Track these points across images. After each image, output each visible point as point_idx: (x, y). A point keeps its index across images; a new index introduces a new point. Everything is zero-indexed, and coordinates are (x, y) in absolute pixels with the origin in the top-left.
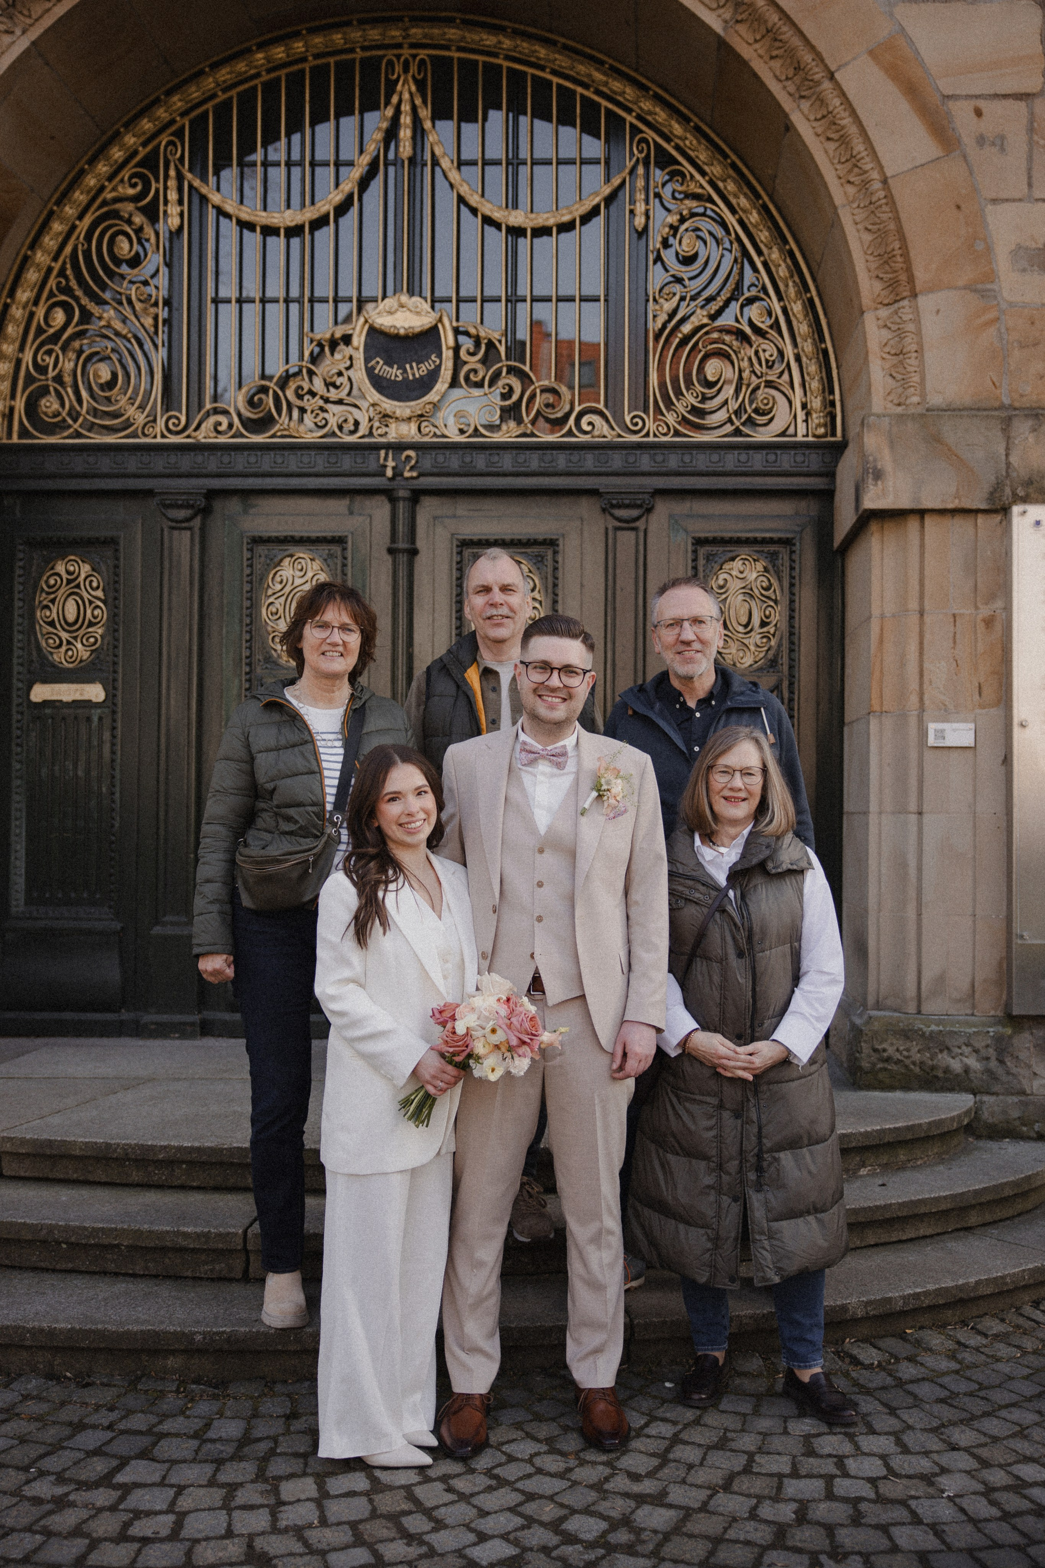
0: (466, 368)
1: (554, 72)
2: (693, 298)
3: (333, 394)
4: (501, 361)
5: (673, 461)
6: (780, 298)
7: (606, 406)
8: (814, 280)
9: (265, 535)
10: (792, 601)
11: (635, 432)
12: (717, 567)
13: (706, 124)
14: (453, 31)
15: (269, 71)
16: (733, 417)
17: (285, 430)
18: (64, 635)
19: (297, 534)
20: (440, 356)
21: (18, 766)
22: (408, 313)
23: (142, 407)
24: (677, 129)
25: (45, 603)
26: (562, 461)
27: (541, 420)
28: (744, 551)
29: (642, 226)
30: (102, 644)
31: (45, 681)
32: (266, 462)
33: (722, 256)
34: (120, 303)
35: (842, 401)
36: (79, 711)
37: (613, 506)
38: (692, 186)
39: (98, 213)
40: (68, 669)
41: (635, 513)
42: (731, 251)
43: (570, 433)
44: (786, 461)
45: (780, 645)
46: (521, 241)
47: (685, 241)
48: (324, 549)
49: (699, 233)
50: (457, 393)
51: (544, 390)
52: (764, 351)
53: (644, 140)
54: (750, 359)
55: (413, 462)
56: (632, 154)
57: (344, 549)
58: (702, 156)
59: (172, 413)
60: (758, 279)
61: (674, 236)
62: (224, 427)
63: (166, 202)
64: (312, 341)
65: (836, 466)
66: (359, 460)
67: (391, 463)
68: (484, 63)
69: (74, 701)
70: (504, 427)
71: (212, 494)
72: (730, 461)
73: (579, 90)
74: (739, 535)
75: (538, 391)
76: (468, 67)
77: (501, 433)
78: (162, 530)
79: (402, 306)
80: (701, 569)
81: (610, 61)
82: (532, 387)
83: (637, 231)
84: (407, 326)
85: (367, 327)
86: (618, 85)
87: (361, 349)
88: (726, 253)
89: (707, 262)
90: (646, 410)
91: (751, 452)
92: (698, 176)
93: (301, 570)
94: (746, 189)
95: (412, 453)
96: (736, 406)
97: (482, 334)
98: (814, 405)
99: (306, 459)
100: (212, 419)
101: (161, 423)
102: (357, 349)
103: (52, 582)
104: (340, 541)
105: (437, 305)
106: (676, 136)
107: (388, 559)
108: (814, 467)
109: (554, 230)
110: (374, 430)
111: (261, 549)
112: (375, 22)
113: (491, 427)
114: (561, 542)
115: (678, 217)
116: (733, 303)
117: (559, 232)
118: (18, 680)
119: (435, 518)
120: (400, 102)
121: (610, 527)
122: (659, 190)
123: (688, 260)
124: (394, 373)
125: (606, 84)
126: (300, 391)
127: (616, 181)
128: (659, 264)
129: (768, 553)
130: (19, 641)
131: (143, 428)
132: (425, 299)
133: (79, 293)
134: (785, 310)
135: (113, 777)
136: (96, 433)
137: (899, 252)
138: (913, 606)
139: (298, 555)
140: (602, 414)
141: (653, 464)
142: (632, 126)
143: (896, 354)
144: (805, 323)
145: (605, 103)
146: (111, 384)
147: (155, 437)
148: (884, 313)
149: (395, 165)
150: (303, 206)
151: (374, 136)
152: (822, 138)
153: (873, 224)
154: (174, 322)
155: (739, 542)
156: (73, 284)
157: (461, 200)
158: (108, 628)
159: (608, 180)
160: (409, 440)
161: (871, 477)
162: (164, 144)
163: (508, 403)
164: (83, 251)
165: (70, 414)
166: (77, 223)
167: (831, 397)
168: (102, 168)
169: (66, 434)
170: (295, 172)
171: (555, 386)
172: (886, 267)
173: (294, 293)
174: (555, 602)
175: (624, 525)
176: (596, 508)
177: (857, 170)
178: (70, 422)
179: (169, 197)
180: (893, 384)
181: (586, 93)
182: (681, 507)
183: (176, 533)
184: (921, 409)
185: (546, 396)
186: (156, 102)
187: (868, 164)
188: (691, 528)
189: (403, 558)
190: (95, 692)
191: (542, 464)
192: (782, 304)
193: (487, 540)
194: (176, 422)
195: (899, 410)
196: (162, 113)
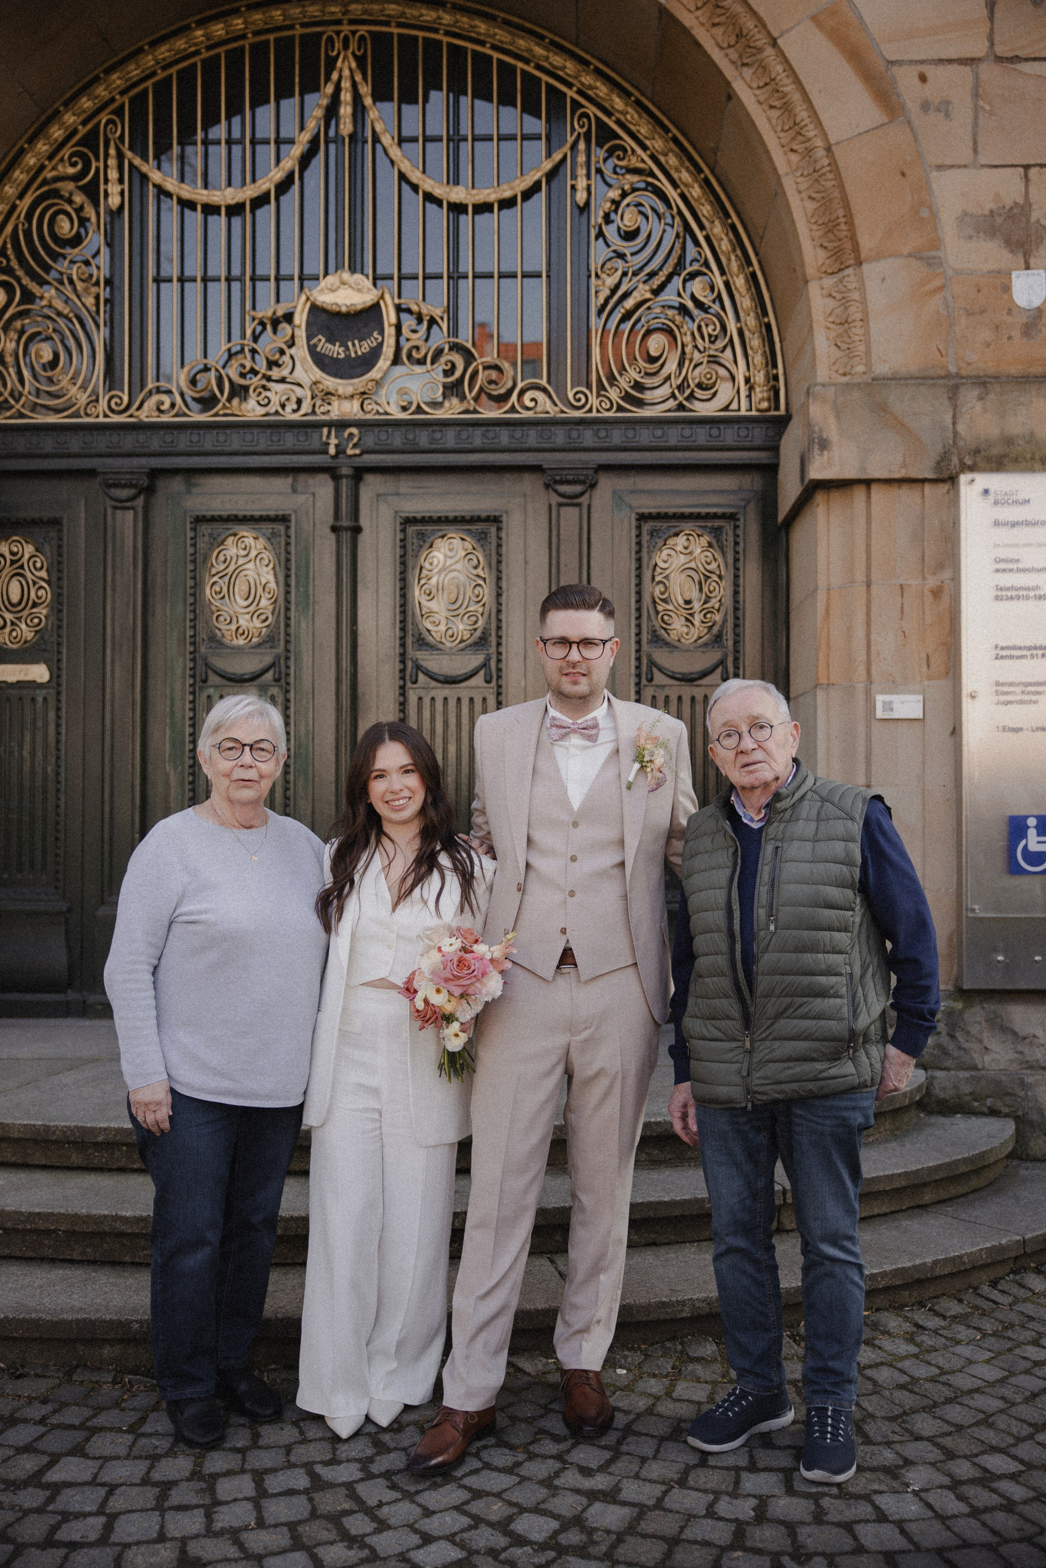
0: (408, 345)
1: (494, 48)
2: (635, 274)
3: (275, 373)
4: (443, 337)
5: (617, 437)
6: (723, 273)
7: (549, 382)
8: (757, 254)
9: (209, 514)
10: (736, 577)
11: (578, 408)
12: (660, 542)
13: (647, 98)
14: (393, 7)
15: (208, 48)
16: (676, 392)
17: (227, 408)
18: (9, 616)
19: (241, 513)
20: (382, 333)
22: (350, 291)
23: (84, 387)
24: (618, 103)
26: (504, 437)
27: (484, 397)
28: (688, 527)
29: (584, 201)
30: (46, 624)
32: (209, 441)
33: (664, 231)
34: (62, 283)
35: (785, 374)
36: (25, 692)
37: (556, 482)
38: (634, 160)
39: (38, 193)
40: (13, 650)
41: (578, 489)
42: (672, 226)
43: (513, 409)
44: (729, 435)
45: (725, 621)
46: (462, 218)
47: (627, 216)
48: (267, 528)
49: (641, 208)
50: (399, 370)
51: (486, 366)
52: (707, 326)
53: (585, 115)
54: (693, 334)
55: (356, 440)
56: (573, 129)
57: (288, 528)
58: (643, 130)
59: (113, 393)
60: (700, 254)
61: (616, 211)
62: (166, 406)
63: (106, 181)
64: (254, 319)
65: (780, 440)
66: (302, 438)
67: (333, 441)
68: (424, 38)
69: (18, 682)
70: (447, 404)
71: (155, 474)
72: (674, 436)
73: (520, 65)
74: (683, 510)
75: (480, 368)
76: (408, 44)
77: (443, 410)
78: (105, 509)
80: (645, 544)
81: (550, 36)
82: (475, 364)
83: (578, 206)
84: (348, 303)
85: (308, 305)
86: (559, 60)
88: (668, 228)
89: (649, 237)
90: (589, 386)
91: (694, 426)
92: (639, 151)
93: (245, 549)
94: (687, 164)
95: (354, 431)
96: (679, 382)
97: (424, 311)
98: (757, 379)
99: (249, 437)
100: (155, 398)
101: (103, 404)
102: (299, 327)
104: (284, 519)
105: (379, 283)
106: (618, 112)
107: (333, 537)
108: (758, 442)
109: (496, 206)
110: (317, 409)
111: (205, 529)
113: (435, 405)
114: (504, 518)
115: (620, 192)
116: (676, 278)
117: (500, 209)
119: (378, 495)
120: (340, 78)
121: (554, 503)
122: (601, 165)
123: (630, 236)
124: (336, 350)
125: (547, 58)
126: (242, 370)
127: (557, 157)
128: (601, 240)
129: (712, 528)
131: (86, 409)
132: (367, 276)
133: (20, 273)
134: (727, 284)
135: (58, 758)
136: (38, 413)
137: (844, 220)
138: (860, 576)
139: (241, 534)
140: (544, 390)
141: (596, 440)
142: (573, 100)
143: (841, 324)
144: (747, 297)
145: (545, 78)
146: (53, 364)
147: (98, 416)
148: (829, 282)
149: (335, 142)
150: (244, 183)
151: (314, 114)
152: (765, 107)
153: (817, 192)
154: (117, 302)
155: (683, 517)
156: (14, 264)
157: (402, 177)
158: (52, 609)
159: (549, 155)
160: (352, 417)
161: (816, 447)
162: (104, 121)
163: (450, 380)
164: (24, 231)
165: (12, 394)
166: (18, 202)
167: (775, 372)
168: (42, 147)
169: (8, 414)
170: (236, 149)
171: (498, 363)
172: (831, 236)
173: (236, 271)
174: (499, 579)
175: (570, 501)
176: (540, 484)
177: (800, 138)
178: (12, 402)
179: (110, 177)
180: (838, 354)
181: (526, 68)
182: (625, 483)
183: (119, 513)
184: (867, 378)
185: (487, 372)
186: (96, 80)
187: (811, 132)
188: (635, 503)
189: (346, 536)
190: (39, 673)
191: (485, 441)
192: (724, 278)
193: (430, 517)
194: (118, 401)
195: (845, 379)
196: (101, 91)
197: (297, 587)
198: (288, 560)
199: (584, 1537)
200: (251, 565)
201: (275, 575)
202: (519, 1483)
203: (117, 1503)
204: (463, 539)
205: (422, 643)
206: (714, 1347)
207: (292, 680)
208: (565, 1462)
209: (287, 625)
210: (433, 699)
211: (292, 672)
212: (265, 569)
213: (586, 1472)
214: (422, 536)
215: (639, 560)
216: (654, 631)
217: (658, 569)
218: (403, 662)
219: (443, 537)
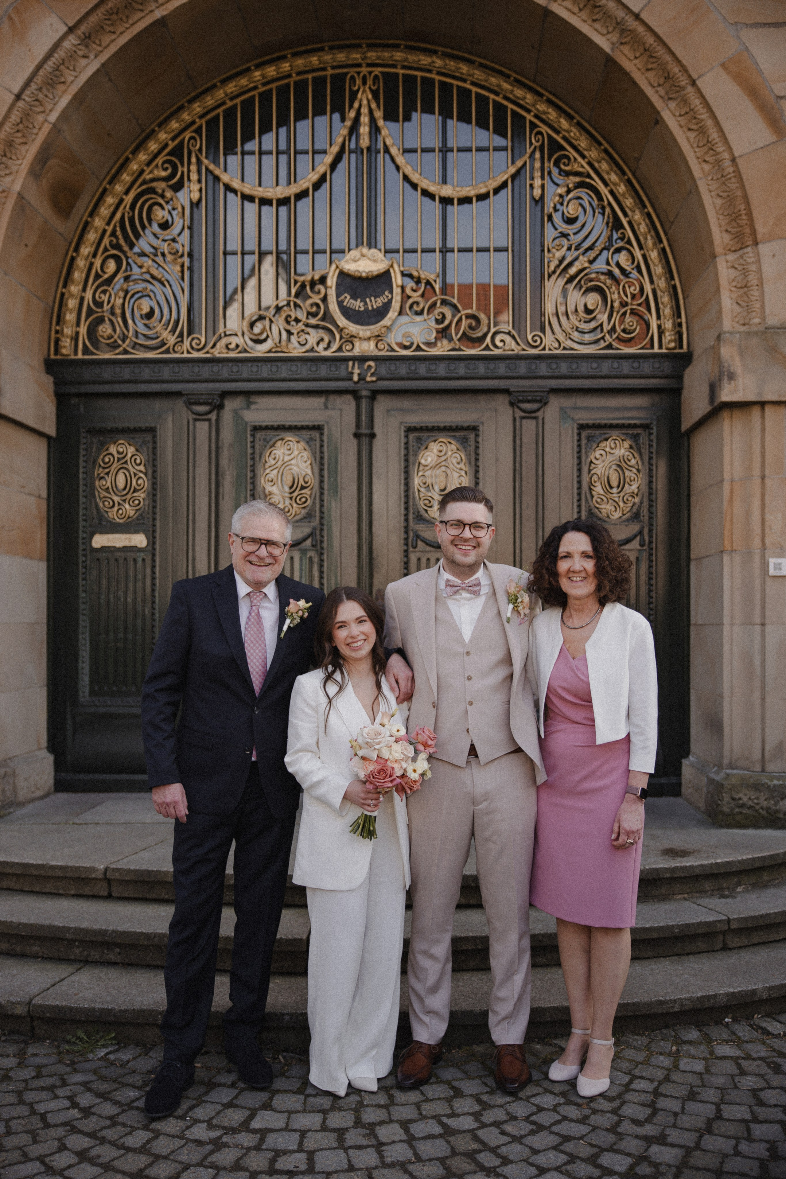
0: (411, 301)
1: (473, 84)
2: (577, 249)
3: (313, 321)
4: (436, 295)
5: (564, 368)
6: (641, 248)
7: (513, 327)
8: (666, 234)
9: (264, 424)
10: (651, 470)
11: (535, 347)
12: (595, 445)
13: (585, 120)
14: (399, 54)
15: (264, 84)
16: (607, 335)
17: (277, 347)
18: (116, 499)
19: (287, 424)
20: (391, 292)
21: (84, 595)
22: (368, 261)
23: (173, 331)
24: (564, 124)
25: (102, 475)
26: (481, 368)
27: (465, 339)
28: (615, 434)
29: (539, 195)
30: (144, 505)
31: (101, 533)
32: (265, 371)
33: (597, 218)
34: (156, 255)
35: (687, 323)
36: (128, 554)
37: (520, 401)
38: (576, 166)
39: (139, 190)
40: (119, 523)
41: (535, 406)
42: (603, 214)
43: (487, 348)
44: (646, 367)
45: (641, 503)
46: (449, 207)
47: (571, 207)
48: (306, 434)
49: (581, 201)
50: (404, 319)
51: (468, 317)
52: (629, 287)
53: (540, 133)
54: (619, 292)
55: (373, 370)
56: (531, 144)
57: (322, 434)
59: (193, 336)
60: (624, 234)
61: (562, 204)
62: (233, 346)
63: (189, 179)
64: (296, 282)
65: (684, 371)
66: (333, 369)
67: (357, 371)
68: (422, 77)
69: (124, 547)
70: (439, 344)
71: (224, 394)
72: (605, 367)
73: (492, 96)
74: (612, 422)
75: (464, 317)
76: (410, 80)
77: (436, 349)
78: (189, 421)
79: (363, 256)
80: (583, 447)
81: (515, 75)
82: (459, 315)
83: (535, 199)
84: (367, 270)
85: (337, 272)
86: (521, 92)
87: (334, 288)
88: (600, 216)
89: (585, 222)
90: (543, 330)
91: (621, 361)
92: (579, 159)
93: (290, 450)
94: (615, 168)
95: (372, 363)
96: (609, 328)
97: (422, 276)
98: (667, 326)
99: (294, 368)
100: (224, 341)
101: (187, 343)
102: (331, 287)
103: (107, 460)
104: (318, 428)
105: (387, 255)
106: (564, 130)
107: (354, 442)
108: (667, 372)
109: (474, 199)
110: (343, 348)
111: (259, 435)
112: (341, 48)
113: (428, 344)
114: (481, 428)
115: (565, 189)
116: (605, 252)
117: (477, 200)
118: (83, 532)
119: (388, 411)
120: (360, 106)
122: (552, 170)
123: (571, 221)
124: (357, 305)
125: (512, 92)
126: (289, 319)
127: (519, 163)
129: (633, 434)
130: (84, 503)
131: (174, 347)
132: (380, 250)
133: (126, 248)
134: (644, 256)
135: (153, 602)
136: (137, 350)
137: (744, 212)
138: (756, 471)
139: (287, 439)
140: (509, 333)
141: (549, 370)
142: (531, 122)
143: (741, 288)
144: (660, 266)
145: (510, 106)
146: (150, 315)
147: (183, 353)
148: (731, 257)
149: (356, 153)
150: (289, 183)
151: (341, 132)
152: (685, 129)
153: (724, 192)
154: (195, 269)
155: (611, 427)
156: (122, 242)
157: (406, 178)
158: (148, 494)
159: (513, 163)
160: (370, 354)
161: (726, 378)
162: (187, 138)
163: (441, 326)
164: (129, 218)
165: (119, 337)
166: (124, 197)
167: (679, 320)
168: (143, 157)
169: (117, 351)
170: (283, 158)
171: (477, 314)
172: (734, 223)
173: (283, 246)
174: (477, 472)
175: (528, 415)
176: (507, 401)
177: (712, 152)
178: (120, 342)
179: (192, 178)
180: (738, 309)
181: (497, 98)
182: (567, 402)
183: (198, 423)
184: (761, 328)
185: (470, 321)
186: (181, 108)
187: (720, 148)
188: (576, 417)
189: (365, 441)
190: (139, 540)
191: (468, 371)
192: (642, 252)
193: (426, 427)
194: (198, 342)
195: (743, 329)
196: (186, 116)
197: (329, 477)
198: (322, 458)
199: (653, 1169)
200: (293, 462)
201: (312, 469)
202: (593, 1130)
203: (310, 1144)
204: (450, 443)
205: (420, 518)
206: (698, 1033)
207: (325, 545)
208: (620, 1116)
209: (322, 506)
210: (428, 559)
211: (325, 538)
212: (304, 465)
213: (638, 1123)
214: (419, 440)
215: (579, 458)
216: (590, 510)
217: (593, 466)
218: (406, 532)
219: (435, 441)
